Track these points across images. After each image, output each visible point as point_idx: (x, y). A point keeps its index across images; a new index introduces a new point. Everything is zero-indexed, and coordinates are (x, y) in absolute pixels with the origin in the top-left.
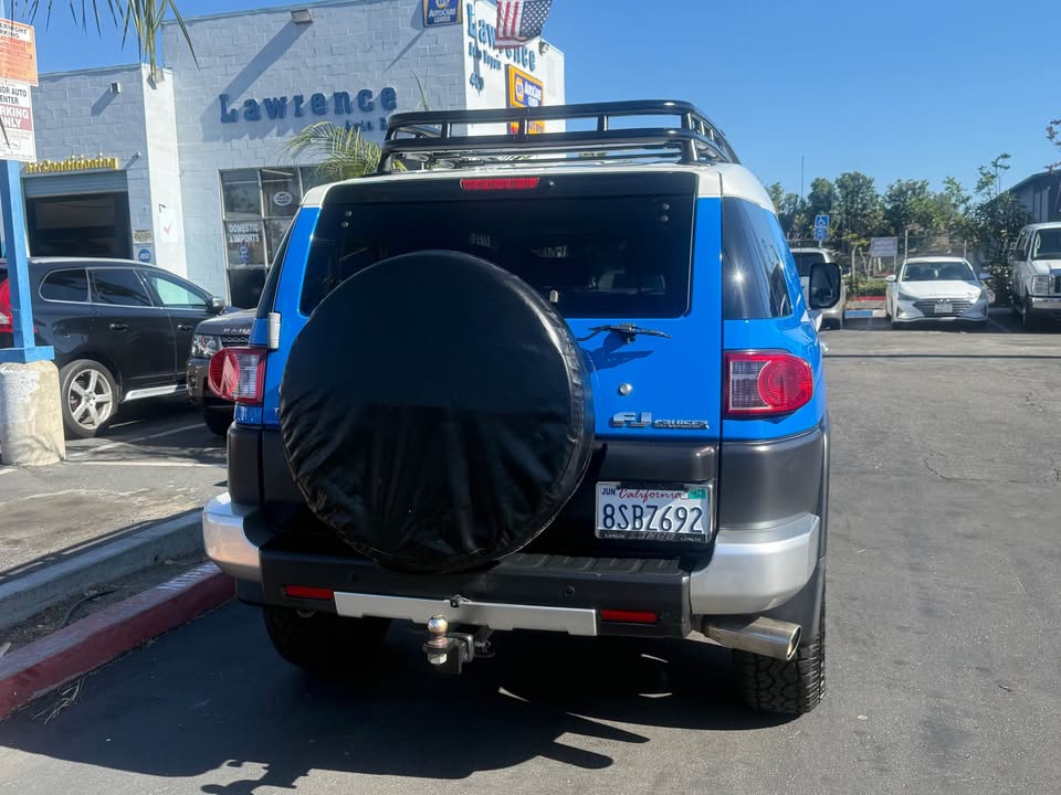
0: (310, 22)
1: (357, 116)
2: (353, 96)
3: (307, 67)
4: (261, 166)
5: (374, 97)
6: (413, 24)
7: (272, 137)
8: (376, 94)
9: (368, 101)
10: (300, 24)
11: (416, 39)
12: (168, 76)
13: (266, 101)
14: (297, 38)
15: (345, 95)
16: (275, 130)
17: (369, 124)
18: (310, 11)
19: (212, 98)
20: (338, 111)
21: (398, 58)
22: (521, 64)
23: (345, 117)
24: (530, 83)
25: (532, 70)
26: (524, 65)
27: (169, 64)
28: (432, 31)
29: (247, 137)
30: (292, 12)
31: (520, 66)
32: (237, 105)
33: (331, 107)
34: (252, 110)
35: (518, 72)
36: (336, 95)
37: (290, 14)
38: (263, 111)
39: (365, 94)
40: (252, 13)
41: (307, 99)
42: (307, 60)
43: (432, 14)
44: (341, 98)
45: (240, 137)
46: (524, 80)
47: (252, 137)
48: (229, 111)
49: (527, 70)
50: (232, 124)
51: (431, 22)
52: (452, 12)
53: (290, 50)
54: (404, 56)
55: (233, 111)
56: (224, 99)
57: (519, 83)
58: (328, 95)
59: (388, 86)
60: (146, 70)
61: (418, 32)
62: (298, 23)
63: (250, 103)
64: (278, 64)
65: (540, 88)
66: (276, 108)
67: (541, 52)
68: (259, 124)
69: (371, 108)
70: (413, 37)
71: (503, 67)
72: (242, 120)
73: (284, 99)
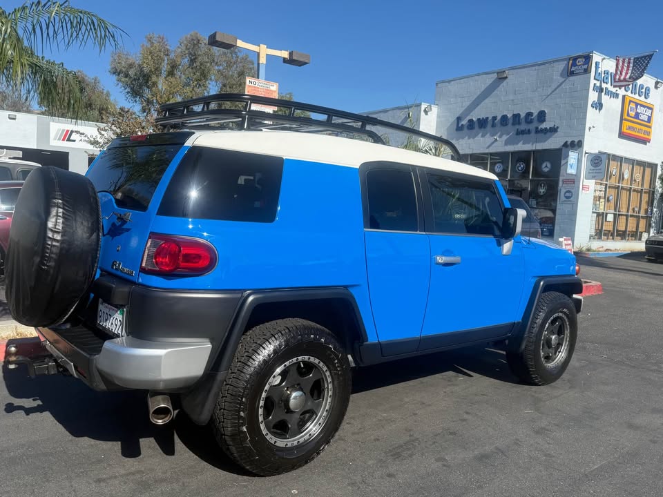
0: (506, 78)
1: (523, 127)
2: (523, 115)
3: (502, 101)
4: (471, 153)
5: (534, 116)
6: (562, 75)
7: (479, 138)
8: (535, 114)
9: (530, 118)
10: (501, 78)
11: (562, 84)
12: (435, 109)
13: (479, 119)
14: (498, 86)
15: (519, 115)
16: (480, 135)
17: (529, 130)
18: (507, 72)
19: (453, 119)
20: (513, 124)
21: (551, 94)
22: (637, 95)
23: (517, 127)
24: (642, 106)
25: (646, 98)
26: (640, 96)
27: (437, 102)
28: (571, 78)
29: (467, 138)
30: (498, 73)
31: (637, 96)
32: (464, 122)
33: (511, 121)
34: (471, 124)
35: (632, 99)
36: (514, 115)
37: (496, 74)
38: (476, 125)
39: (530, 114)
40: (479, 75)
41: (499, 118)
42: (502, 98)
43: (573, 69)
44: (516, 116)
45: (463, 138)
46: (637, 105)
47: (469, 138)
48: (460, 125)
49: (642, 98)
50: (461, 132)
51: (572, 73)
52: (586, 66)
53: (494, 93)
54: (555, 92)
55: (462, 125)
56: (459, 119)
57: (633, 105)
58: (509, 116)
59: (542, 109)
60: (424, 106)
61: (563, 79)
62: (500, 79)
63: (471, 121)
64: (486, 101)
65: (651, 109)
66: (482, 123)
67: (656, 87)
68: (474, 131)
69: (531, 122)
70: (561, 81)
71: (620, 97)
72: (466, 130)
73: (487, 118)
